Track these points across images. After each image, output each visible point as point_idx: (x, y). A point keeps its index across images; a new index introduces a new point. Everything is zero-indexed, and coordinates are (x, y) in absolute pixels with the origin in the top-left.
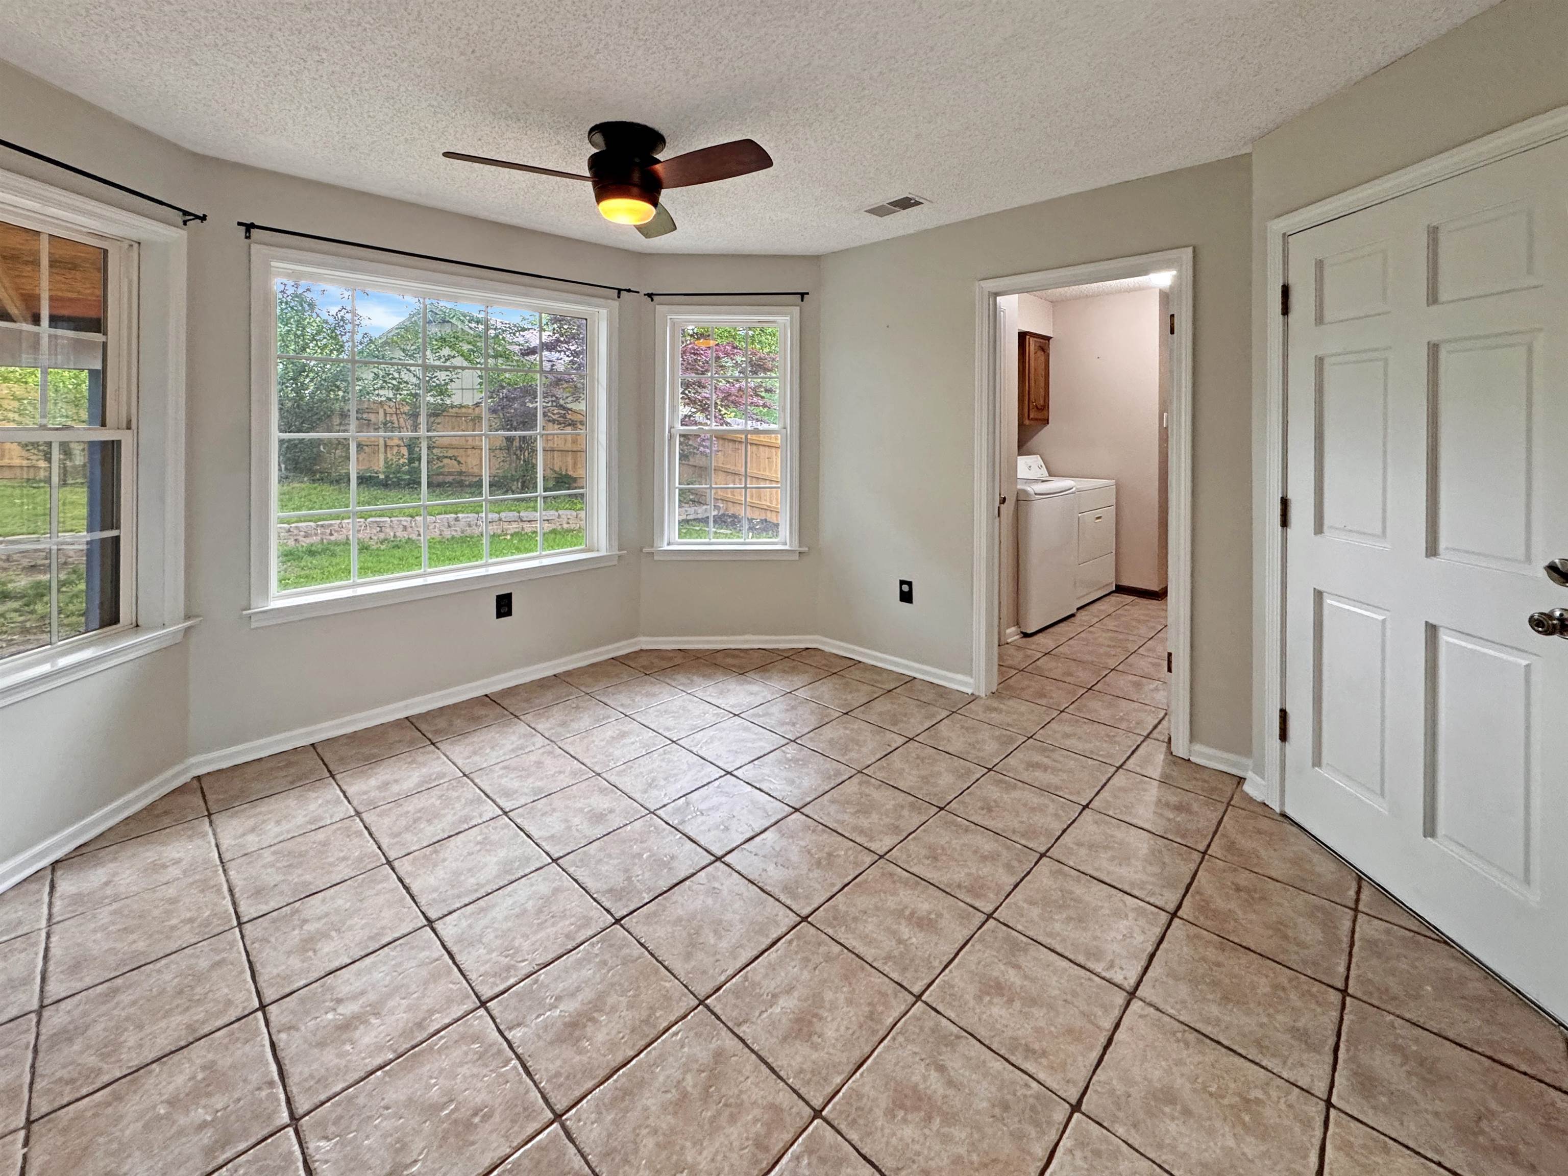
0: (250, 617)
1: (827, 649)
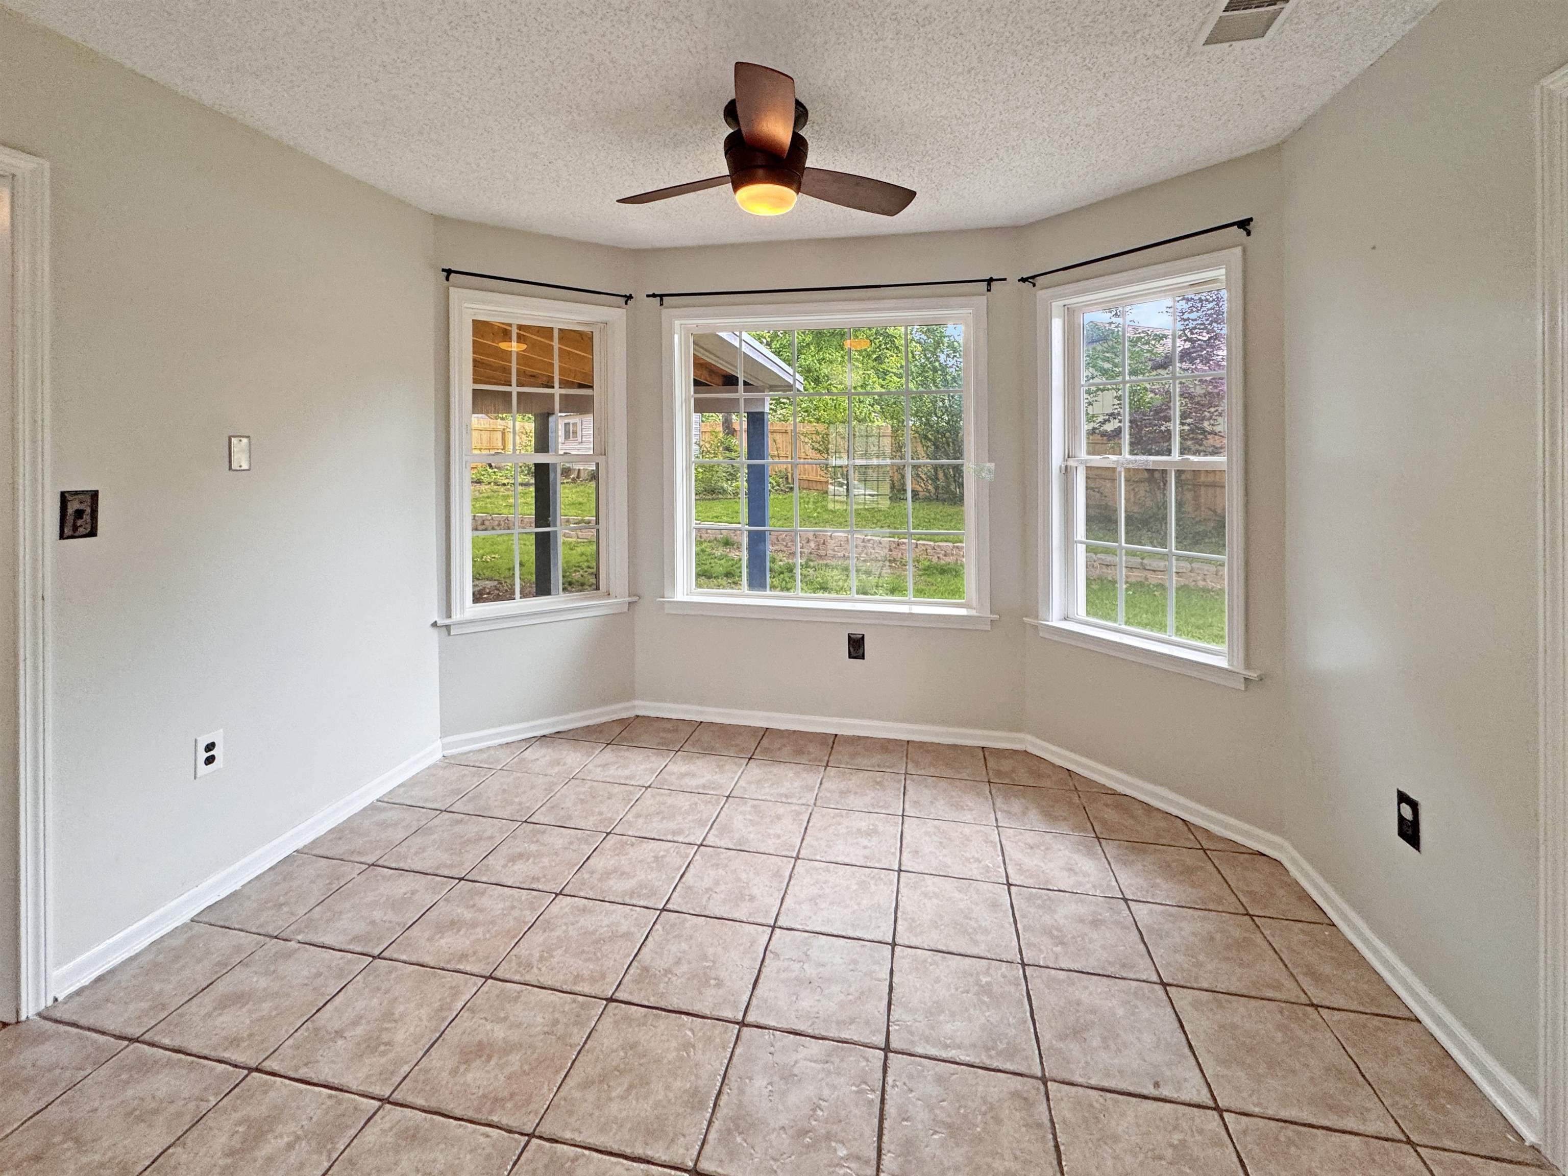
0: (663, 603)
1: (1294, 872)
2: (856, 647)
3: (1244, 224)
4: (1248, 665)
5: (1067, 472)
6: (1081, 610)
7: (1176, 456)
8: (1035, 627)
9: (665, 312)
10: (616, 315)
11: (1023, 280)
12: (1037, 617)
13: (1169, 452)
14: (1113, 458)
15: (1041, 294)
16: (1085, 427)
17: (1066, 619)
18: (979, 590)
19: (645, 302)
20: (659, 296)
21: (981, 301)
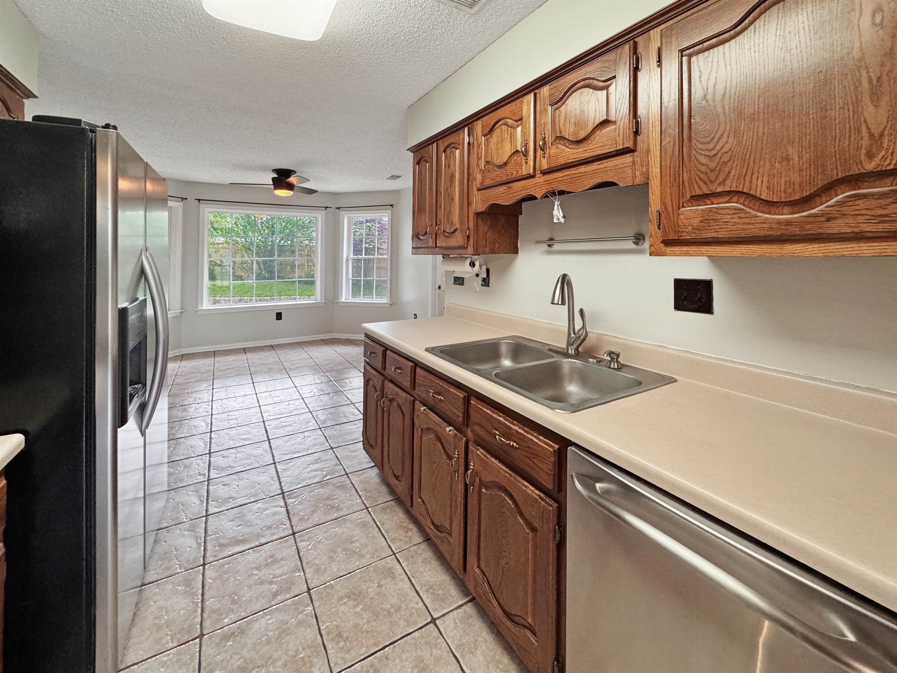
0: (197, 311)
2: (279, 316)
3: (391, 205)
4: (391, 301)
5: (347, 260)
6: (351, 298)
8: (338, 303)
9: (201, 206)
11: (337, 208)
12: (338, 300)
14: (360, 256)
15: (342, 213)
16: (353, 248)
17: (346, 300)
18: (321, 295)
19: (192, 201)
20: (199, 200)
21: (324, 212)
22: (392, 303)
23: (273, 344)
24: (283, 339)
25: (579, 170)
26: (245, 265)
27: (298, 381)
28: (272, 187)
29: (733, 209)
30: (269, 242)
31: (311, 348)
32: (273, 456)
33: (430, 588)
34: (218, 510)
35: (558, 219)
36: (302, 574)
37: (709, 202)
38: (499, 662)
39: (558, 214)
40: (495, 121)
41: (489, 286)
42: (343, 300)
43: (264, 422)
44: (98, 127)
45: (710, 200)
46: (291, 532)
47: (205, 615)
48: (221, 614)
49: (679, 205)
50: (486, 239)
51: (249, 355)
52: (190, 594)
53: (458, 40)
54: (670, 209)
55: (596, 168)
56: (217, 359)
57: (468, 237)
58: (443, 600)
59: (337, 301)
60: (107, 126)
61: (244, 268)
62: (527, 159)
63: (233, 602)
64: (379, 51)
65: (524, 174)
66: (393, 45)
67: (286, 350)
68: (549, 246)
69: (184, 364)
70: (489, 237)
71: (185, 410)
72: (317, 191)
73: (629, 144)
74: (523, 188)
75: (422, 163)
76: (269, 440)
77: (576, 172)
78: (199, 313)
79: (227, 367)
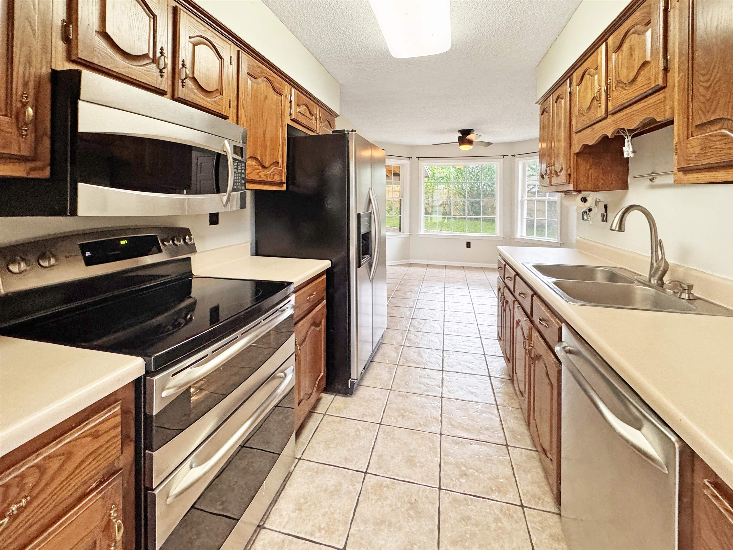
2: (469, 245)
4: (561, 241)
5: (522, 201)
6: (525, 233)
7: (548, 197)
9: (420, 161)
10: (406, 162)
11: (512, 156)
12: (514, 236)
13: (546, 197)
14: (533, 198)
15: (517, 160)
16: (527, 189)
17: (521, 236)
18: (500, 230)
19: (414, 159)
20: (418, 158)
21: (502, 160)
22: (561, 243)
23: (464, 266)
24: (471, 263)
25: (633, 108)
26: (457, 207)
27: (473, 293)
28: (458, 143)
29: (721, 136)
30: (474, 188)
31: (490, 273)
32: (444, 330)
33: (512, 431)
34: (409, 345)
35: (628, 154)
36: (441, 389)
37: (708, 130)
38: (542, 486)
39: (628, 149)
40: (583, 72)
41: (606, 221)
42: (518, 236)
43: (444, 311)
44: (350, 131)
45: (709, 128)
46: (441, 369)
47: (394, 383)
48: (400, 386)
49: (688, 134)
50: (588, 176)
51: (447, 271)
52: (390, 373)
53: (548, 12)
54: (682, 139)
55: (643, 106)
56: (428, 269)
57: (570, 175)
58: (518, 441)
59: (512, 237)
60: (352, 131)
61: (457, 209)
62: (600, 103)
63: (406, 384)
64: (493, 39)
65: (599, 116)
66: (501, 33)
67: (472, 272)
68: (651, 180)
69: (411, 268)
70: (591, 174)
71: (405, 294)
72: (492, 143)
73: (660, 82)
74: (600, 129)
75: (545, 113)
76: (444, 321)
77: (631, 110)
78: (420, 236)
79: (433, 275)
